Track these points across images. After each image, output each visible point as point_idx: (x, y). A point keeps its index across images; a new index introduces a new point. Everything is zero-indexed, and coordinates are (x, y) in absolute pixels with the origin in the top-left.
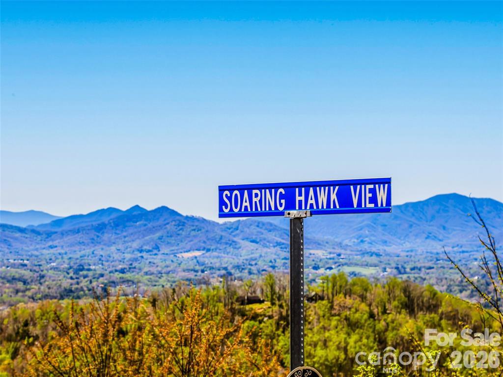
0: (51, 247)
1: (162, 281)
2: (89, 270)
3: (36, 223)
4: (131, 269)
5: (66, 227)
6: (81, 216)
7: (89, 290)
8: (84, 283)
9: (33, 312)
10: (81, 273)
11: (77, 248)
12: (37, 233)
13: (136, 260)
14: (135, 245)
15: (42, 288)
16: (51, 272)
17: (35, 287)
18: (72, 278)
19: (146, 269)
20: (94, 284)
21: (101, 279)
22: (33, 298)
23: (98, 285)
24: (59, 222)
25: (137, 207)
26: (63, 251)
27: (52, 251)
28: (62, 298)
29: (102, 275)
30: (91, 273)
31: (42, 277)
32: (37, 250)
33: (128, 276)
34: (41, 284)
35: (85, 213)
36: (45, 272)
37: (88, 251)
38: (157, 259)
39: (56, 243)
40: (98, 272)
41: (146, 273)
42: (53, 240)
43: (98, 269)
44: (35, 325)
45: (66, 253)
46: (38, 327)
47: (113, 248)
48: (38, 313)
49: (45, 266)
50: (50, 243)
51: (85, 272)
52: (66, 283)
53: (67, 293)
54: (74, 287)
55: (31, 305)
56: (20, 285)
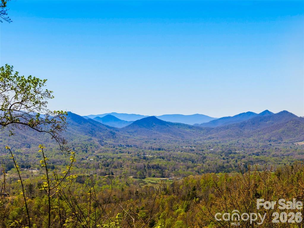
0: (210, 138)
1: (284, 161)
2: (235, 153)
3: (199, 122)
4: (263, 153)
5: (220, 125)
6: (229, 117)
7: (236, 167)
8: (232, 162)
9: (199, 181)
10: (230, 155)
11: (227, 139)
12: (201, 129)
13: (266, 147)
14: (266, 137)
15: (205, 165)
16: (210, 155)
17: (200, 165)
18: (224, 159)
19: (273, 153)
20: (239, 162)
21: (243, 160)
22: (198, 172)
23: (241, 163)
24: (215, 121)
25: (267, 111)
26: (218, 141)
27: (210, 141)
28: (218, 172)
29: (244, 157)
30: (236, 156)
31: (205, 158)
32: (201, 140)
33: (261, 157)
34: (203, 162)
35: (232, 116)
36: (206, 154)
37: (234, 141)
38: (281, 146)
39: (213, 135)
40: (241, 155)
41: (273, 156)
42: (211, 134)
43: (241, 153)
44: (200, 190)
45: (220, 142)
46: (202, 191)
47: (251, 139)
48: (202, 181)
49: (206, 151)
50: (209, 136)
51: (232, 155)
52: (220, 162)
53: (221, 169)
54: (225, 165)
55: (197, 176)
56: (190, 163)
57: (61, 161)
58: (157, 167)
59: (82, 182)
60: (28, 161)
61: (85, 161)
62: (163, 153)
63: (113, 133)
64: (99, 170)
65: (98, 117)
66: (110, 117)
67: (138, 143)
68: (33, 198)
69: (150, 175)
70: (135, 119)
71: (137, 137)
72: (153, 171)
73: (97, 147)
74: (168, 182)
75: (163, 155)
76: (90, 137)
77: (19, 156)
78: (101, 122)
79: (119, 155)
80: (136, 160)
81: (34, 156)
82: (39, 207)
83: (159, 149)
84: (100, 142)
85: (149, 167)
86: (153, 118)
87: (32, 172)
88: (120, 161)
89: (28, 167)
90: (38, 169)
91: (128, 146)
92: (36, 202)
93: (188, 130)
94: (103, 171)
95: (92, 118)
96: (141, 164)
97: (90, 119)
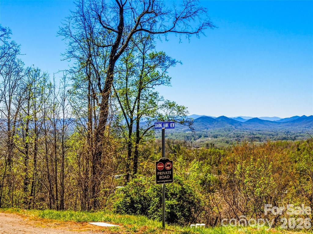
0: (280, 126)
2: (290, 132)
3: (276, 120)
4: (303, 132)
6: (288, 118)
7: (291, 138)
8: (289, 136)
9: (275, 143)
10: (288, 133)
11: (287, 127)
12: (276, 123)
13: (304, 130)
14: (304, 126)
15: (278, 137)
16: (280, 133)
17: (276, 137)
18: (286, 135)
19: (307, 133)
20: (292, 136)
22: (275, 140)
23: (293, 136)
24: (282, 120)
25: (304, 116)
26: (283, 127)
27: (280, 127)
28: (283, 140)
30: (291, 133)
31: (278, 134)
32: (276, 127)
33: (302, 134)
34: (277, 136)
36: (278, 133)
37: (290, 127)
38: (310, 130)
39: (281, 125)
40: (293, 133)
42: (280, 124)
43: (293, 132)
45: (284, 128)
47: (297, 127)
48: (276, 143)
50: (280, 125)
51: (289, 133)
52: (284, 136)
53: (284, 139)
54: (286, 137)
55: (274, 142)
56: (271, 136)
57: (220, 135)
58: (258, 138)
59: (228, 143)
60: (207, 134)
61: (229, 135)
62: (260, 132)
63: (240, 124)
64: (235, 138)
65: (235, 118)
66: (239, 118)
67: (250, 128)
68: (208, 149)
69: (255, 141)
70: (249, 119)
71: (251, 126)
72: (256, 139)
73: (234, 129)
74: (262, 143)
75: (260, 133)
76: (231, 126)
77: (204, 132)
78: (236, 120)
79: (243, 132)
80: (249, 135)
81: (209, 132)
82: (210, 152)
83: (259, 131)
84: (235, 127)
85: (255, 138)
86: (257, 118)
87: (208, 139)
88: (243, 135)
89: (207, 137)
90: (211, 138)
91: (246, 129)
92: (209, 150)
93: (271, 123)
94: (236, 139)
95: (232, 118)
96: (252, 136)
97: (231, 119)
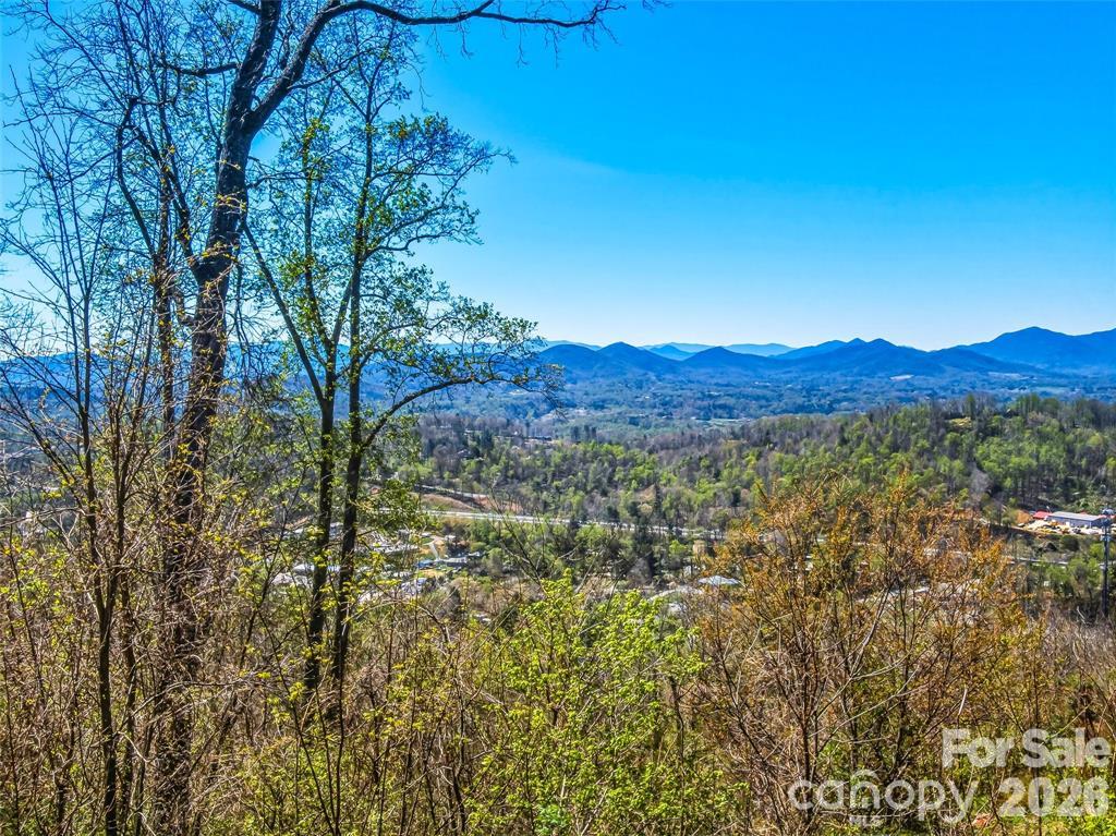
0: (788, 372)
1: (879, 399)
2: (818, 390)
3: (776, 354)
4: (852, 389)
5: (799, 356)
6: (811, 348)
7: (819, 406)
8: (814, 401)
9: (774, 424)
10: (812, 393)
11: (808, 373)
12: (777, 361)
13: (856, 382)
14: (855, 370)
15: (781, 404)
16: (788, 392)
17: (775, 403)
18: (804, 397)
19: (865, 390)
20: (823, 401)
21: (828, 398)
22: (774, 413)
23: (825, 402)
24: (794, 352)
25: (858, 339)
26: (797, 375)
27: (789, 375)
28: (797, 412)
29: (829, 394)
30: (820, 393)
31: (781, 395)
32: (776, 374)
33: (850, 394)
34: (780, 401)
35: (815, 345)
36: (783, 392)
37: (817, 375)
38: (874, 381)
39: (791, 369)
40: (826, 392)
41: (865, 393)
42: (788, 367)
43: (826, 389)
44: (775, 434)
45: (800, 377)
46: (778, 435)
47: (838, 373)
48: (777, 423)
49: (783, 389)
50: (787, 369)
51: (815, 392)
52: (800, 401)
53: (801, 408)
54: (806, 404)
55: (772, 418)
57: (611, 400)
58: (725, 406)
59: (637, 424)
60: (573, 399)
61: (640, 400)
62: (731, 390)
63: (672, 367)
64: (656, 410)
65: (654, 348)
66: (669, 348)
67: (702, 379)
68: (578, 443)
69: (715, 416)
70: (699, 350)
72: (719, 411)
73: (654, 383)
74: (737, 424)
75: (731, 392)
76: (645, 372)
78: (658, 354)
79: (680, 392)
80: (699, 398)
81: (581, 393)
82: (585, 454)
83: (727, 385)
84: (658, 377)
85: (715, 407)
87: (578, 413)
88: (680, 399)
89: (574, 406)
91: (690, 382)
92: (581, 447)
94: (660, 411)
96: (705, 403)
97: (646, 350)
